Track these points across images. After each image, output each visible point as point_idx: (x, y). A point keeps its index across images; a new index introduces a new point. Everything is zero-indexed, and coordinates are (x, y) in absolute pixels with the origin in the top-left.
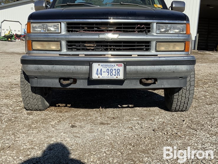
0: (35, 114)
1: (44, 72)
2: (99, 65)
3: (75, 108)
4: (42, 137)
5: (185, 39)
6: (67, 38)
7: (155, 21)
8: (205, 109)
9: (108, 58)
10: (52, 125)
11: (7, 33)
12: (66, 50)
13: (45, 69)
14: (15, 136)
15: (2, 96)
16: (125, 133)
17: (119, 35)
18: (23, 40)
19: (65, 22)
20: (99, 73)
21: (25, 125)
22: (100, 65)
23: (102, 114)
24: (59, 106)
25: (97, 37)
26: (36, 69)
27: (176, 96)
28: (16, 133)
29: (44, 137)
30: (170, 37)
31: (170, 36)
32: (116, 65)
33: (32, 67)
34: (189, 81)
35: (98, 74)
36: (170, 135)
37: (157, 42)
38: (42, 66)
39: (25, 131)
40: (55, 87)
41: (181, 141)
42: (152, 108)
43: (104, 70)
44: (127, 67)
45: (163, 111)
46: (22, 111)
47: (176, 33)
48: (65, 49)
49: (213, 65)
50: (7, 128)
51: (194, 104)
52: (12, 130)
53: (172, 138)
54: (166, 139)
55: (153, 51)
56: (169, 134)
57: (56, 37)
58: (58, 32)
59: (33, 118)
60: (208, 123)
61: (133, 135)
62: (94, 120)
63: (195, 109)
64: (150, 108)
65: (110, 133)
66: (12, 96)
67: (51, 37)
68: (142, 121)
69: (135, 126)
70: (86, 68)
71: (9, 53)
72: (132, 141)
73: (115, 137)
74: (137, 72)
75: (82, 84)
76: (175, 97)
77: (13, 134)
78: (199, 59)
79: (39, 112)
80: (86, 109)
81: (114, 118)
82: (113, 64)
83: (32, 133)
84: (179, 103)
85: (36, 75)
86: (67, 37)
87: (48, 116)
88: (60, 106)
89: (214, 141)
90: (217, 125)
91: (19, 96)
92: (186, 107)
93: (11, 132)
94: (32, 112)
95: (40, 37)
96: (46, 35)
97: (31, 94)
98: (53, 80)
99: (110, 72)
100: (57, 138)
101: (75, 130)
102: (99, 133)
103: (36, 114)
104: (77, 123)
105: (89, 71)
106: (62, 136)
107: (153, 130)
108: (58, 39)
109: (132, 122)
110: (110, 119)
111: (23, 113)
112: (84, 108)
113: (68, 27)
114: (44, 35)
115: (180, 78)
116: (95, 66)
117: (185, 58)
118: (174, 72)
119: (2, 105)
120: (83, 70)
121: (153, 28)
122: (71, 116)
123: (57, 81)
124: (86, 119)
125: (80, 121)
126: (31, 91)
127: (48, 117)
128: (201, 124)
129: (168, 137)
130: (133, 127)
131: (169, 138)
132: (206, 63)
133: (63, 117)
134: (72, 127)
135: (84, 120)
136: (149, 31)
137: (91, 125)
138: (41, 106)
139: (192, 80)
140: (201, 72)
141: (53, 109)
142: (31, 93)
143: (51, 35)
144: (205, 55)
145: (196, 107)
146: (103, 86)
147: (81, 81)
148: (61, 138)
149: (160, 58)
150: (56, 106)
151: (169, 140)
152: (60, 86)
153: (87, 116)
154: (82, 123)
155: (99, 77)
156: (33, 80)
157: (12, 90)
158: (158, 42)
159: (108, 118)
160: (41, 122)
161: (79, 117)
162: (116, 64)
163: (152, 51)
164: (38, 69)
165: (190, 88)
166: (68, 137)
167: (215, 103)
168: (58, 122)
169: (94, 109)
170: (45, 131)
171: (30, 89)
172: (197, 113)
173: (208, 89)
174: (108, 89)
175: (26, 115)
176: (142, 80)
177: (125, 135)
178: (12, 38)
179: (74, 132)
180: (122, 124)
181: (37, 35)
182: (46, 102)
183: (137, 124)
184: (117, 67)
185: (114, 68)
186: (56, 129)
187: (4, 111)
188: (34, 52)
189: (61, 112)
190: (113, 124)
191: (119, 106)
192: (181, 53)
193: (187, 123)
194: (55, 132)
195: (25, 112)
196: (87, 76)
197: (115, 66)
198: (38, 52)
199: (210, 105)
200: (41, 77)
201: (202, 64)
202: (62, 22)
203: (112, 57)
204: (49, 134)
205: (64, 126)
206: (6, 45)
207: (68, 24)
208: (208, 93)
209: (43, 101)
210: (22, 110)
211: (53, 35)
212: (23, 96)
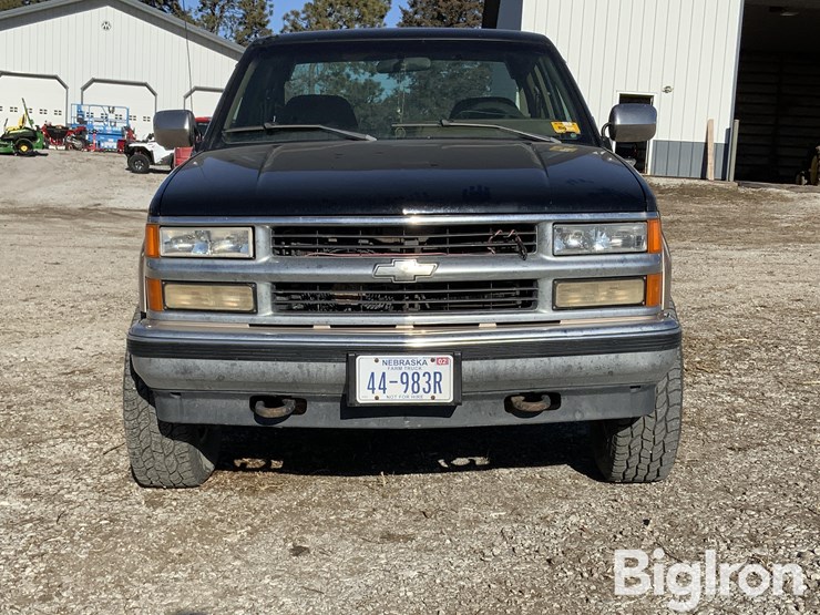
0: (171, 505)
1: (203, 380)
2: (377, 361)
3: (298, 474)
4: (206, 593)
5: (643, 269)
6: (276, 275)
7: (547, 217)
8: (721, 470)
9: (403, 337)
10: (231, 546)
11: (14, 125)
12: (273, 310)
13: (207, 373)
14: (124, 592)
15: (49, 425)
16: (462, 573)
17: (438, 264)
18: (74, 148)
19: (268, 224)
20: (376, 386)
21: (147, 549)
22: (381, 361)
23: (387, 497)
24: (244, 468)
25: (369, 271)
26: (177, 373)
27: (623, 438)
28: (126, 580)
29: (214, 595)
30: (599, 266)
31: (597, 262)
32: (429, 361)
33: (164, 366)
34: (662, 392)
35: (373, 389)
36: (597, 582)
37: (557, 281)
38: (198, 362)
39: (153, 572)
40: (239, 423)
41: (628, 602)
42: (549, 469)
43: (394, 375)
44: (465, 364)
45: (584, 481)
46: (126, 488)
47: (616, 251)
48: (270, 307)
49: (783, 256)
50: (95, 564)
51: (689, 449)
52: (109, 569)
53: (603, 591)
54: (583, 596)
55: (544, 308)
56: (596, 575)
57: (241, 271)
58: (247, 256)
59: (167, 521)
60: (722, 529)
61: (484, 580)
62: (364, 524)
63: (691, 472)
64: (543, 469)
65: (416, 573)
66: (81, 424)
67: (223, 271)
68: (515, 525)
69: (493, 545)
70: (334, 369)
71: (31, 213)
72: (482, 604)
73: (430, 588)
74: (497, 377)
75: (323, 416)
76: (620, 441)
77: (116, 587)
78: (736, 226)
79: (182, 494)
80: (334, 478)
81: (428, 513)
82: (420, 357)
83: (176, 580)
84: (635, 460)
85: (178, 387)
86: (275, 272)
87: (214, 511)
88: (249, 466)
89: (728, 601)
90: (747, 540)
91: (108, 426)
92: (658, 470)
93: (109, 577)
94: (160, 495)
95: (188, 270)
96: (208, 266)
97: (159, 441)
98: (229, 402)
99: (411, 382)
100: (254, 597)
101: (305, 564)
102: (382, 577)
103: (174, 503)
104: (308, 537)
105: (344, 380)
106: (266, 587)
107: (549, 561)
108: (245, 276)
109: (485, 527)
110: (414, 517)
111: (133, 501)
112: (327, 475)
113: (277, 241)
114: (202, 266)
115: (632, 387)
116: (365, 365)
117: (645, 329)
118: (611, 373)
119: (57, 464)
120: (327, 374)
121: (543, 239)
122: (287, 508)
123: (245, 404)
124: (338, 519)
125: (318, 531)
126: (158, 431)
127: (214, 514)
128: (699, 535)
129: (593, 587)
130: (487, 552)
131: (594, 591)
132: (760, 244)
133: (262, 515)
134: (297, 555)
135: (330, 524)
136: (531, 249)
137: (354, 541)
138: (189, 474)
139: (672, 386)
140: (733, 297)
141: (226, 482)
142: (157, 436)
143: (223, 267)
144: (764, 205)
145: (693, 463)
146: (389, 419)
147: (321, 404)
148: (266, 597)
149: (569, 334)
150: (236, 469)
151: (592, 601)
152: (254, 423)
153: (339, 507)
154: (326, 535)
155: (377, 398)
156: (169, 401)
157: (77, 396)
158: (562, 280)
159: (406, 512)
160: (195, 535)
161: (314, 513)
162: (428, 357)
163: (541, 310)
164: (186, 371)
165: (669, 413)
166: (287, 593)
167: (759, 445)
168: (249, 533)
169: (361, 478)
170: (213, 571)
171: (155, 426)
172: (692, 488)
173: (744, 379)
174: (407, 430)
175: (144, 508)
176: (513, 399)
177: (462, 583)
178: (34, 145)
179: (302, 573)
180: (453, 538)
181: (181, 266)
182: (204, 458)
183: (500, 539)
184: (432, 367)
185: (425, 369)
186: (247, 562)
187: (69, 493)
188: (171, 314)
189: (254, 491)
190: (424, 538)
191: (442, 462)
192: (633, 310)
193: (657, 534)
194: (245, 572)
195: (139, 494)
196: (339, 392)
197: (425, 363)
198: (182, 315)
199: (740, 455)
200: (192, 395)
201: (746, 254)
202: (258, 224)
203: (417, 332)
204: (227, 582)
205: (271, 551)
206: (14, 171)
207: (277, 230)
208: (743, 397)
209: (198, 458)
210: (126, 485)
211: (231, 266)
212: (133, 446)
